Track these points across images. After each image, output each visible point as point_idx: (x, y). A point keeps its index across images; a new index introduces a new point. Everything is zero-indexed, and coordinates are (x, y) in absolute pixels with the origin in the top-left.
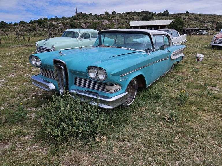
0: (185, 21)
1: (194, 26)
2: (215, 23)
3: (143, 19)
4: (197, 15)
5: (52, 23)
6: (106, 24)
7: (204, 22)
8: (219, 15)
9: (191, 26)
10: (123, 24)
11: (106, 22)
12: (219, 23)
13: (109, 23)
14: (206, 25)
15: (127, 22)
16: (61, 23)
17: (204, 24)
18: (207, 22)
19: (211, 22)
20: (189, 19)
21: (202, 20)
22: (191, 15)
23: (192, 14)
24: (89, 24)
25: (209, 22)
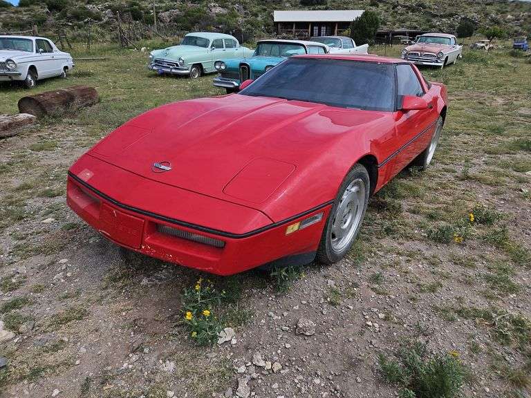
0: (396, 12)
1: (415, 24)
2: (457, 18)
3: (302, 3)
5: (85, 8)
6: (217, 15)
7: (435, 16)
9: (408, 23)
10: (256, 15)
11: (218, 10)
12: (465, 19)
13: (224, 11)
14: (438, 23)
15: (265, 10)
16: (107, 8)
17: (434, 20)
18: (441, 16)
19: (451, 15)
20: (406, 7)
21: (432, 11)
24: (177, 12)
25: (445, 16)
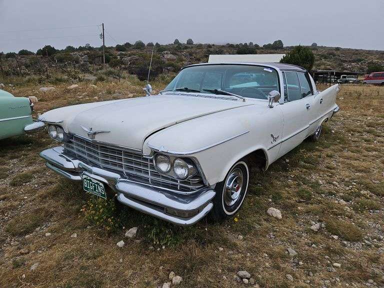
1: (329, 67)
2: (365, 62)
4: (331, 49)
7: (344, 61)
8: (370, 51)
9: (323, 67)
12: (372, 63)
13: (175, 57)
14: (349, 66)
16: (85, 54)
17: (345, 65)
18: (350, 61)
19: (358, 61)
20: (319, 55)
21: (341, 58)
22: (321, 49)
23: (322, 47)
25: (354, 61)
